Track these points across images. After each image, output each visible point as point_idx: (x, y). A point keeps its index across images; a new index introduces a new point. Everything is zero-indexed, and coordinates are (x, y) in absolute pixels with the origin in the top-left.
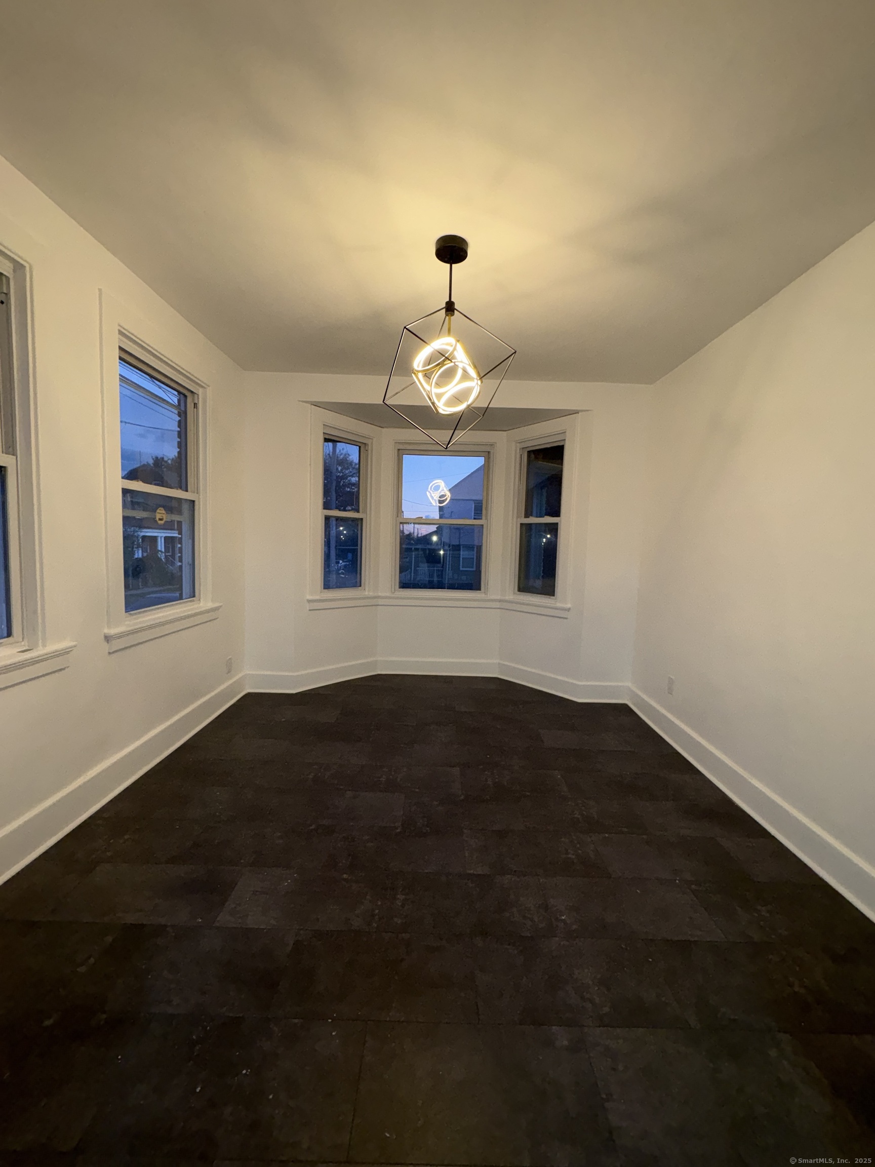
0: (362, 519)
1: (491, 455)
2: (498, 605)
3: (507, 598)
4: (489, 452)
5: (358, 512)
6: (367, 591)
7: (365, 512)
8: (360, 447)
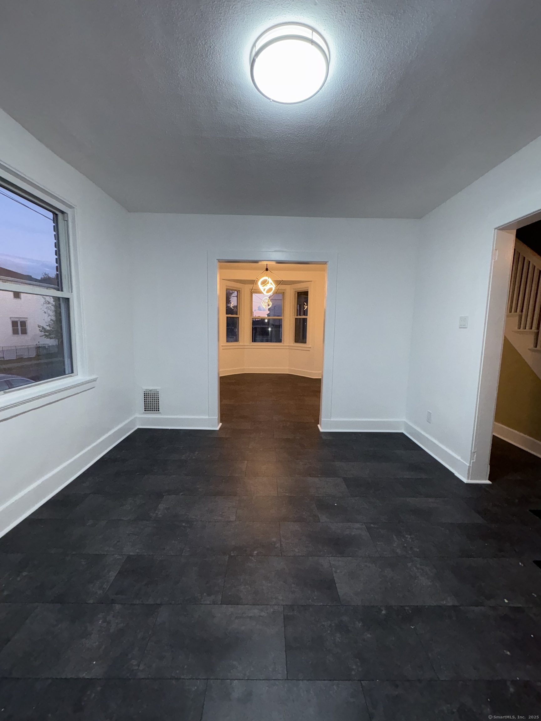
0: (238, 318)
3: (291, 345)
4: (284, 292)
5: (237, 315)
6: (240, 343)
8: (237, 292)
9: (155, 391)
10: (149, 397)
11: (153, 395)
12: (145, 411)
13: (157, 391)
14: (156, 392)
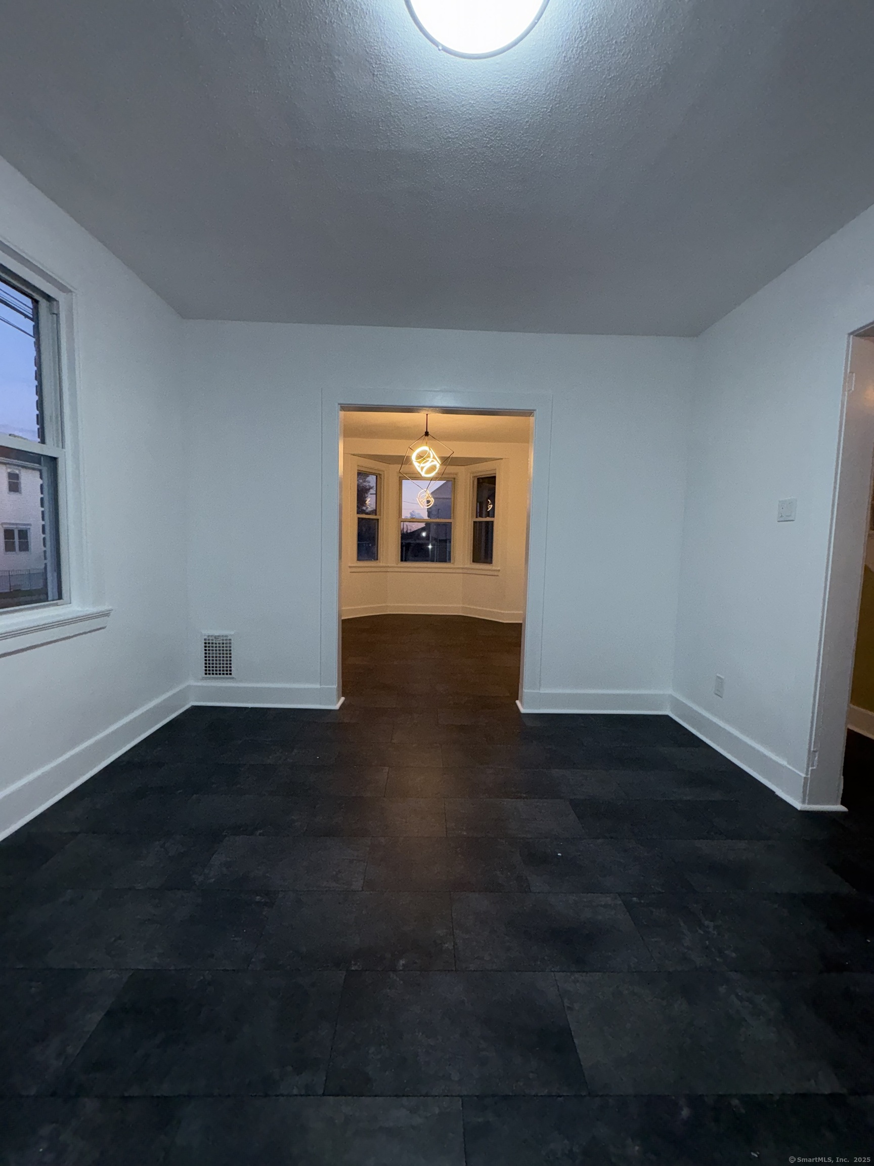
0: (378, 520)
1: (456, 480)
2: (461, 571)
3: (466, 566)
4: (454, 479)
5: (376, 515)
6: (381, 563)
7: (380, 515)
8: (377, 476)
9: (225, 638)
10: (214, 649)
11: (221, 645)
12: (206, 674)
13: (229, 638)
14: (226, 640)
